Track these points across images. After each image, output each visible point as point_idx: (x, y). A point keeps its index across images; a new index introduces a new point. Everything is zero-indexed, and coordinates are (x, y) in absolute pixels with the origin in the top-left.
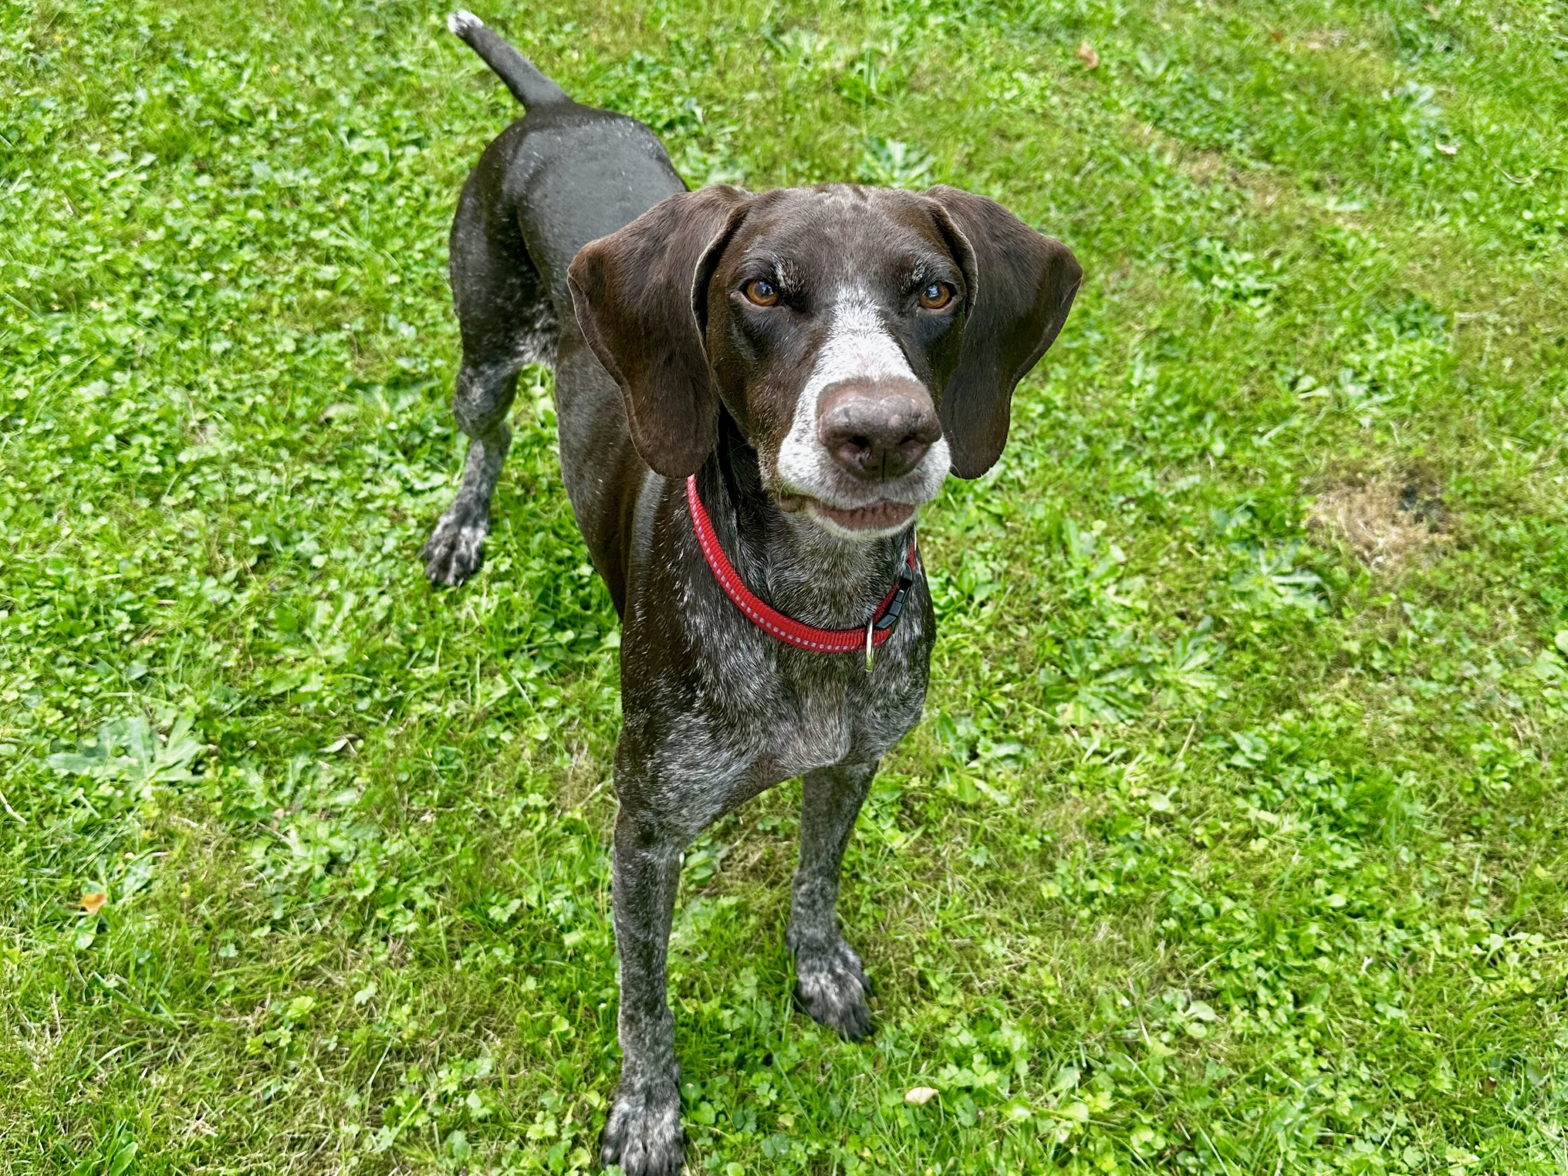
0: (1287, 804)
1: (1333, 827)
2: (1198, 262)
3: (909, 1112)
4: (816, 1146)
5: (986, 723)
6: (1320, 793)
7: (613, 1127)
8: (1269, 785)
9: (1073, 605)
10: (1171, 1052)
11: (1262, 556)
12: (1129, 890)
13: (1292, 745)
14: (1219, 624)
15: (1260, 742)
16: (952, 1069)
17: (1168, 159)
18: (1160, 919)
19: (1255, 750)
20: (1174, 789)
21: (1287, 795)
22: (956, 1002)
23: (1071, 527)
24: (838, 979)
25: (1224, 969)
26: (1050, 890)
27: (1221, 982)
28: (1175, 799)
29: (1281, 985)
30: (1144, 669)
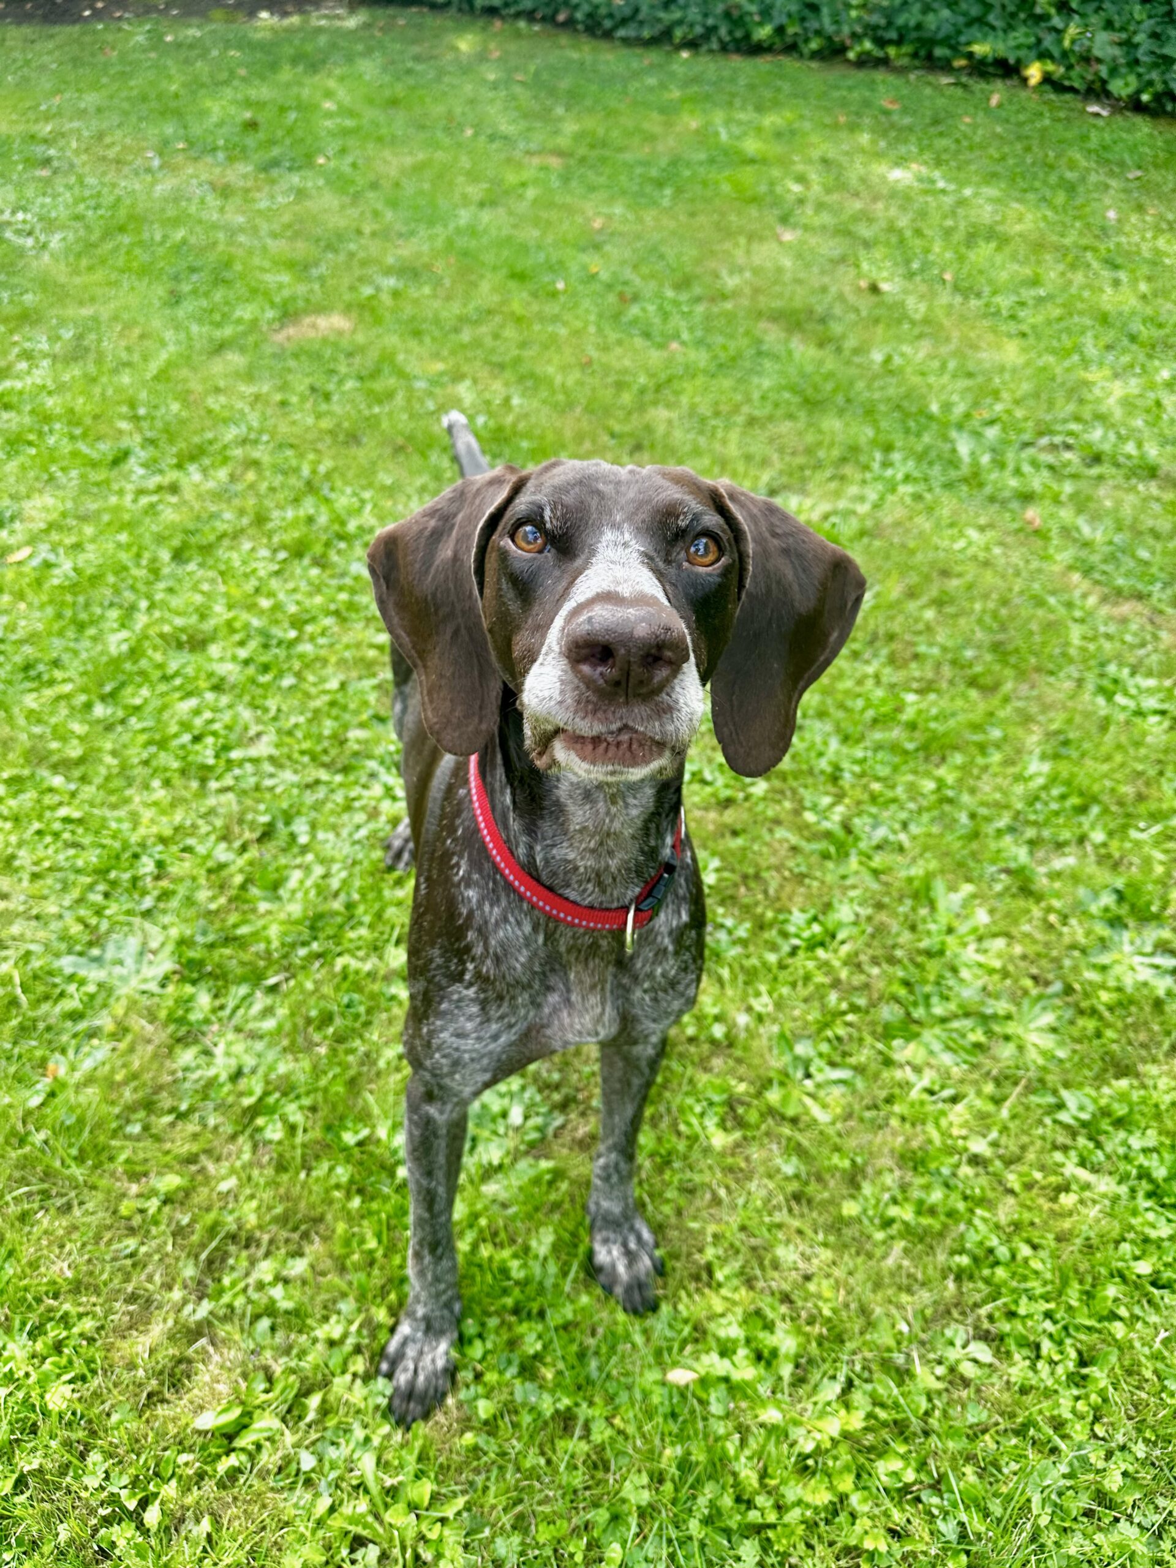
0: (1108, 1166)
1: (1149, 1195)
2: (1106, 683)
3: (665, 1391)
4: (566, 1402)
5: (824, 1047)
6: (1142, 1160)
7: (392, 1347)
8: (1091, 1145)
9: (929, 954)
10: (940, 1385)
11: (1126, 936)
12: (926, 1221)
13: (1121, 1110)
14: (1068, 990)
15: (1087, 1102)
16: (714, 1356)
17: (1092, 601)
18: (953, 1253)
19: (1082, 1108)
20: (994, 1135)
21: (1108, 1157)
22: (736, 1297)
23: (939, 887)
24: (627, 1253)
25: (1011, 1315)
26: (850, 1209)
27: (1006, 1327)
28: (995, 1144)
29: (1068, 1341)
30: (985, 1020)
